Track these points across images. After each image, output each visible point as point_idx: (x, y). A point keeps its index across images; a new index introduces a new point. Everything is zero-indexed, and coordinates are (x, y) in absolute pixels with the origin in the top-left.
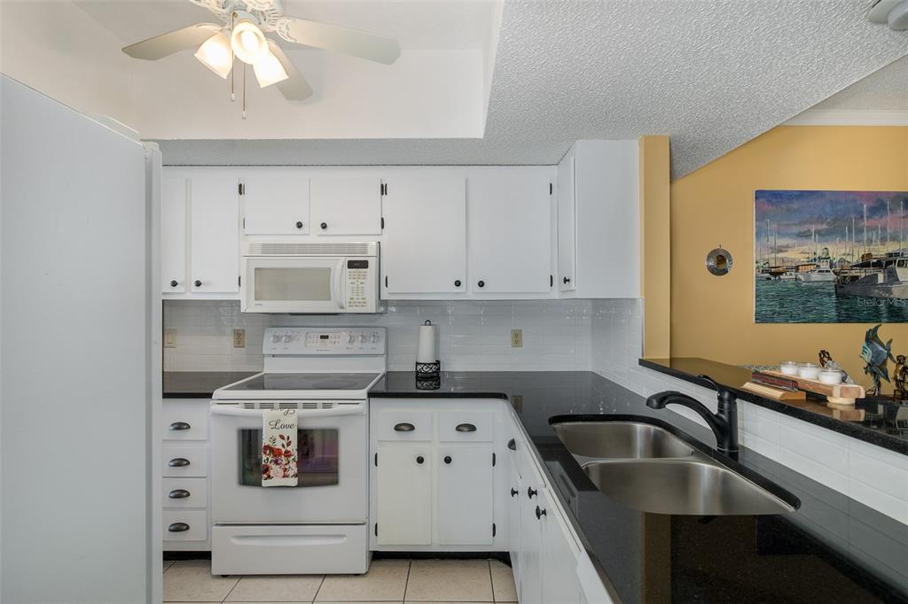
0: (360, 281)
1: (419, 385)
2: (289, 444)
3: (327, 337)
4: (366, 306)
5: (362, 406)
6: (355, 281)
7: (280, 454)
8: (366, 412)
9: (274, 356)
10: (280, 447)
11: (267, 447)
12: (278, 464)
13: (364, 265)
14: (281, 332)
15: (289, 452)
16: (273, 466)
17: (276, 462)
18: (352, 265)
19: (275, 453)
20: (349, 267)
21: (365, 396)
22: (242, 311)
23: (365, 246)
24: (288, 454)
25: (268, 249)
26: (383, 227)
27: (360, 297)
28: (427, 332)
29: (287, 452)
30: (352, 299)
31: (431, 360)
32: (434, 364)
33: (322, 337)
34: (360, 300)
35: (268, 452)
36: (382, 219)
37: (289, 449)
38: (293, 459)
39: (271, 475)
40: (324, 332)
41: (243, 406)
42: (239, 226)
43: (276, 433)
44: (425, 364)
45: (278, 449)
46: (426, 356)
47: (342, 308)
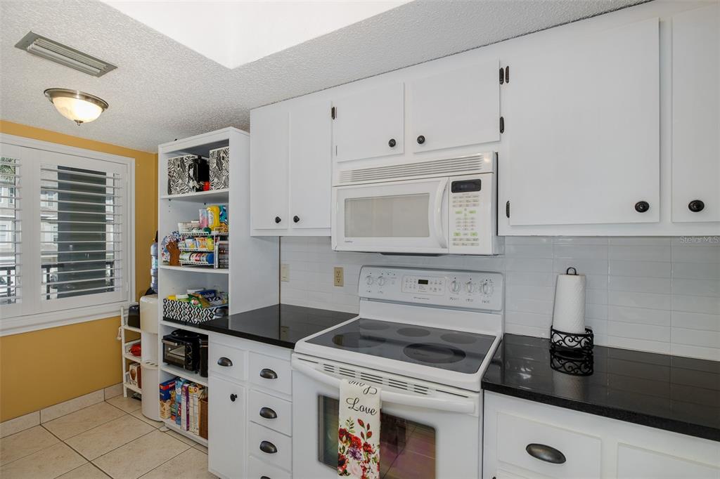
0: (470, 209)
1: (557, 363)
2: (369, 435)
3: (425, 282)
4: (478, 245)
5: (472, 402)
6: (461, 209)
7: (359, 445)
8: (477, 413)
9: (369, 299)
10: (360, 437)
11: (343, 432)
12: (355, 458)
13: (475, 185)
14: (376, 272)
15: (369, 446)
16: (349, 458)
17: (354, 454)
18: (457, 187)
19: (354, 442)
20: (453, 191)
21: (478, 387)
22: (333, 248)
23: (475, 161)
24: (367, 448)
25: (360, 176)
26: (502, 130)
27: (469, 232)
28: (570, 285)
29: (366, 445)
30: (457, 234)
31: (577, 329)
32: (585, 336)
33: (421, 282)
34: (469, 237)
35: (344, 438)
36: (502, 120)
37: (370, 441)
38: (374, 458)
39: (348, 471)
40: (423, 275)
41: (322, 368)
42: (332, 153)
43: (355, 416)
44: (568, 335)
45: (356, 438)
46: (570, 322)
47: (444, 247)
